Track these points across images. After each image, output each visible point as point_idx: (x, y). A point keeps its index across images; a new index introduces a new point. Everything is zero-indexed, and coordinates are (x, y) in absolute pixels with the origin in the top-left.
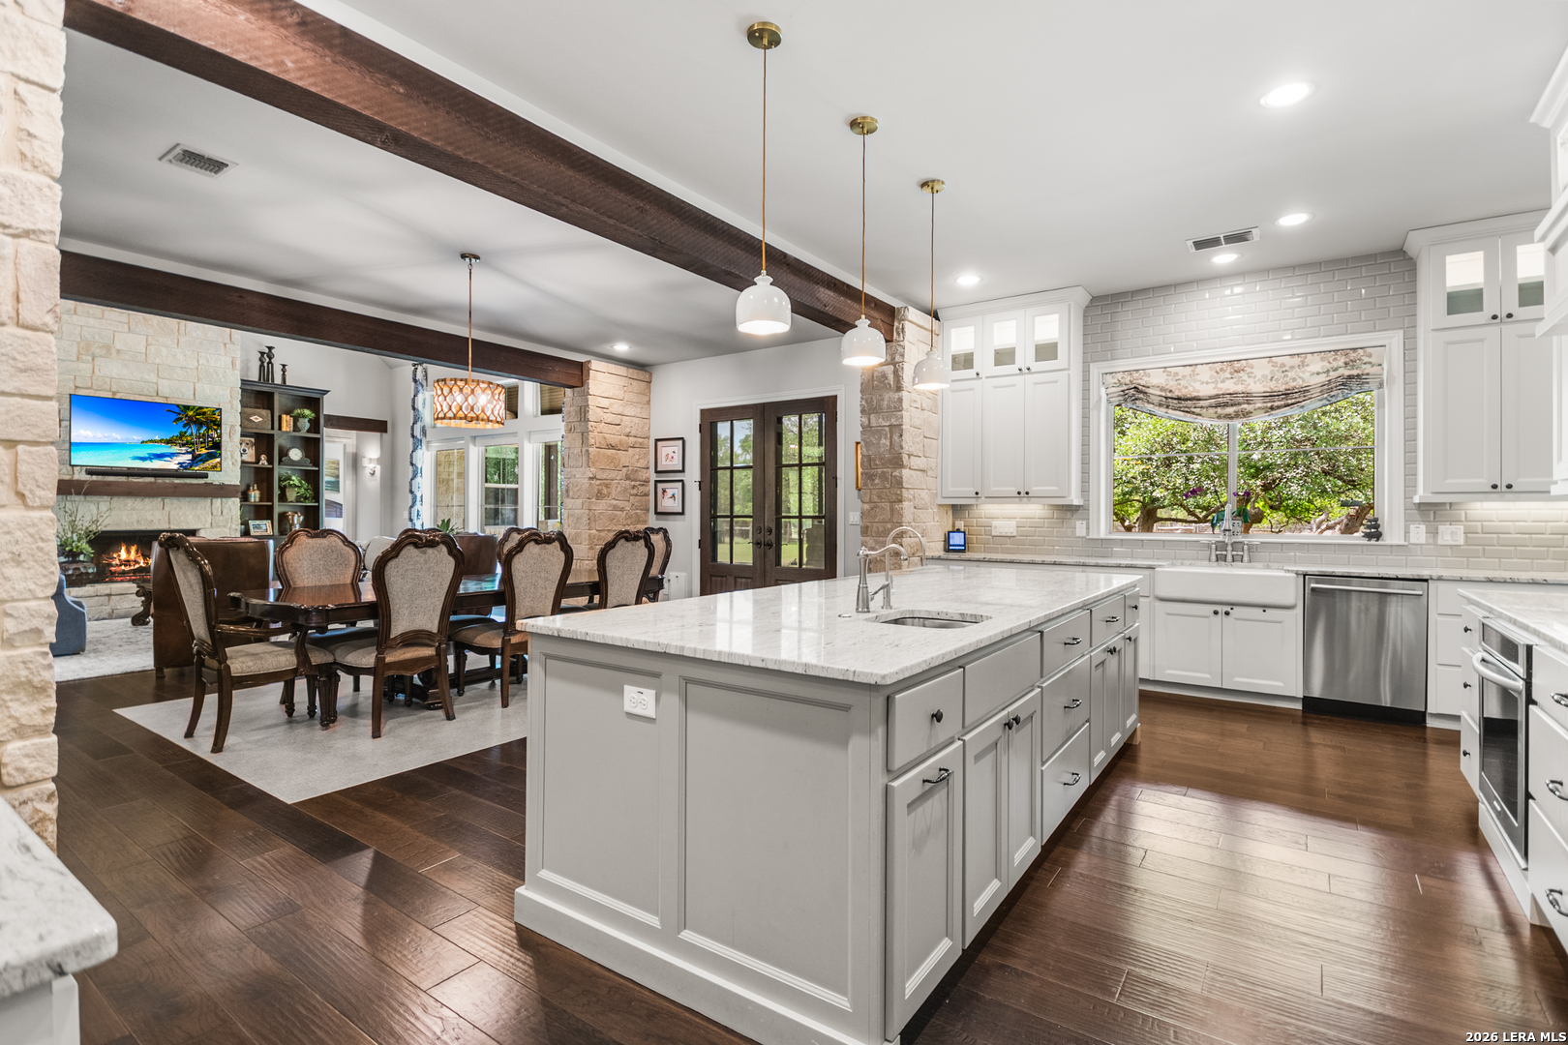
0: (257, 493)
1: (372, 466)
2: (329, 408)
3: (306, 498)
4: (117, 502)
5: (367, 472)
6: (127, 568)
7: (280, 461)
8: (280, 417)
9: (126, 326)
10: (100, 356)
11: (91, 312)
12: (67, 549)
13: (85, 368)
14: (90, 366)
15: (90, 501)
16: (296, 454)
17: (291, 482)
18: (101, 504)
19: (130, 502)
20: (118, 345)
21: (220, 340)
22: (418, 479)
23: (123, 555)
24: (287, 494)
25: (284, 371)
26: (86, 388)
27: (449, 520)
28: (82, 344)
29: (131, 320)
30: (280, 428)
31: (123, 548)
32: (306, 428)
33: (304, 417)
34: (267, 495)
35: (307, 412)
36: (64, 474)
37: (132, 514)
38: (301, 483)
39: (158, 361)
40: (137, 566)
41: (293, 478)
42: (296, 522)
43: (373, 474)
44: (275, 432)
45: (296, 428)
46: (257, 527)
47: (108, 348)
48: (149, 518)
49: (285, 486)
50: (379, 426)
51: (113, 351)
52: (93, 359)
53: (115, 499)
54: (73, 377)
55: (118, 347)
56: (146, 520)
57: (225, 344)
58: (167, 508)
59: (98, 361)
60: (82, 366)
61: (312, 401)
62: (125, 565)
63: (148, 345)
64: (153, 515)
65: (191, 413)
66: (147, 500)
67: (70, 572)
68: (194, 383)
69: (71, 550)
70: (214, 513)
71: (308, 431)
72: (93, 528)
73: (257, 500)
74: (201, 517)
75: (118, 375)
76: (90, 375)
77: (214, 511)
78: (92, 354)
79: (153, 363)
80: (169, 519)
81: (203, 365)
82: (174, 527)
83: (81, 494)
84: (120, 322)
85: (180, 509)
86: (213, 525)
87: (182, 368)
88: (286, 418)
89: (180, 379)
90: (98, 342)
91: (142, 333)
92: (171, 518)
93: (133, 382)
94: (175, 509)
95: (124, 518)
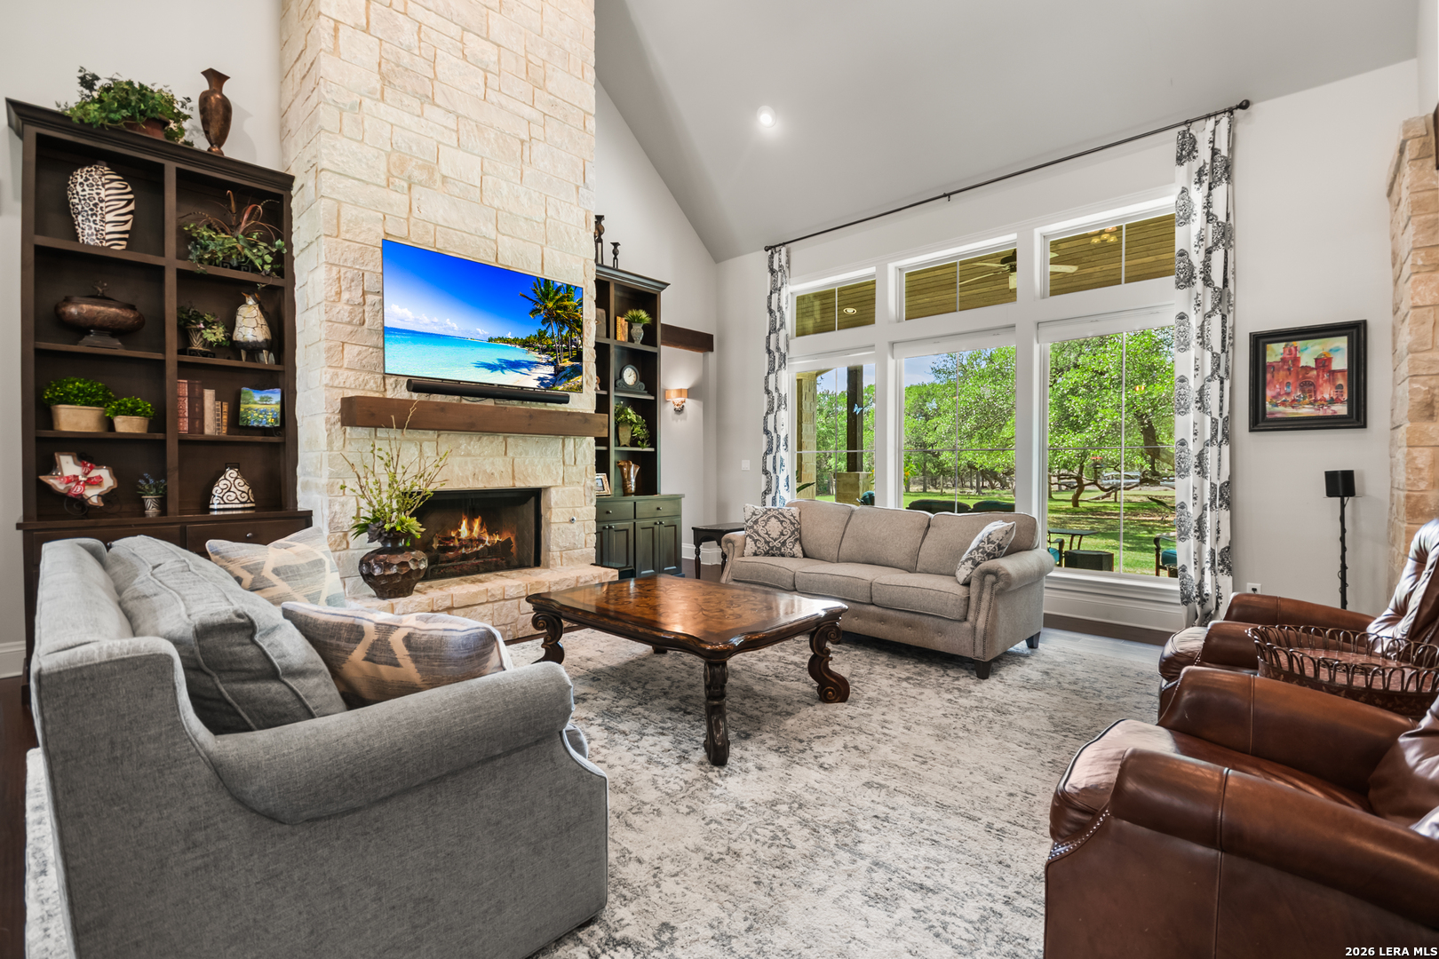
1: (678, 400)
2: (672, 312)
3: (640, 440)
4: (449, 441)
6: (469, 551)
7: (615, 386)
8: (614, 322)
9: (454, 136)
10: (420, 183)
11: (406, 102)
12: (387, 526)
13: (398, 199)
14: (407, 197)
15: (409, 440)
16: (630, 376)
17: (627, 417)
18: (425, 445)
19: (464, 442)
20: (445, 169)
21: (571, 180)
23: (464, 531)
24: (623, 434)
25: (615, 253)
28: (394, 158)
29: (461, 127)
30: (616, 338)
31: (464, 522)
32: (641, 338)
35: (643, 314)
36: (372, 390)
37: (466, 463)
38: (636, 417)
39: (496, 203)
40: (481, 546)
41: (630, 411)
42: (632, 474)
43: (680, 411)
44: (611, 342)
45: (631, 339)
47: (430, 169)
48: (489, 469)
50: (700, 342)
51: (437, 177)
52: (410, 188)
53: (444, 436)
54: (381, 216)
55: (445, 173)
56: (485, 471)
57: (578, 187)
58: (510, 454)
59: (416, 190)
60: (395, 196)
61: (648, 297)
62: (466, 547)
63: (484, 173)
64: (493, 463)
66: (485, 439)
67: (394, 570)
68: (542, 247)
69: (394, 528)
70: (567, 462)
71: (643, 342)
72: (420, 485)
74: (553, 468)
75: (445, 220)
76: (405, 216)
77: (567, 458)
78: (409, 177)
79: (491, 206)
80: (513, 471)
81: (552, 217)
82: (520, 485)
83: (400, 426)
84: (446, 127)
85: (527, 454)
86: (566, 480)
87: (526, 219)
88: (622, 321)
89: (525, 238)
90: (417, 158)
91: (476, 152)
92: (516, 469)
93: (465, 235)
94: (521, 454)
95: (456, 469)
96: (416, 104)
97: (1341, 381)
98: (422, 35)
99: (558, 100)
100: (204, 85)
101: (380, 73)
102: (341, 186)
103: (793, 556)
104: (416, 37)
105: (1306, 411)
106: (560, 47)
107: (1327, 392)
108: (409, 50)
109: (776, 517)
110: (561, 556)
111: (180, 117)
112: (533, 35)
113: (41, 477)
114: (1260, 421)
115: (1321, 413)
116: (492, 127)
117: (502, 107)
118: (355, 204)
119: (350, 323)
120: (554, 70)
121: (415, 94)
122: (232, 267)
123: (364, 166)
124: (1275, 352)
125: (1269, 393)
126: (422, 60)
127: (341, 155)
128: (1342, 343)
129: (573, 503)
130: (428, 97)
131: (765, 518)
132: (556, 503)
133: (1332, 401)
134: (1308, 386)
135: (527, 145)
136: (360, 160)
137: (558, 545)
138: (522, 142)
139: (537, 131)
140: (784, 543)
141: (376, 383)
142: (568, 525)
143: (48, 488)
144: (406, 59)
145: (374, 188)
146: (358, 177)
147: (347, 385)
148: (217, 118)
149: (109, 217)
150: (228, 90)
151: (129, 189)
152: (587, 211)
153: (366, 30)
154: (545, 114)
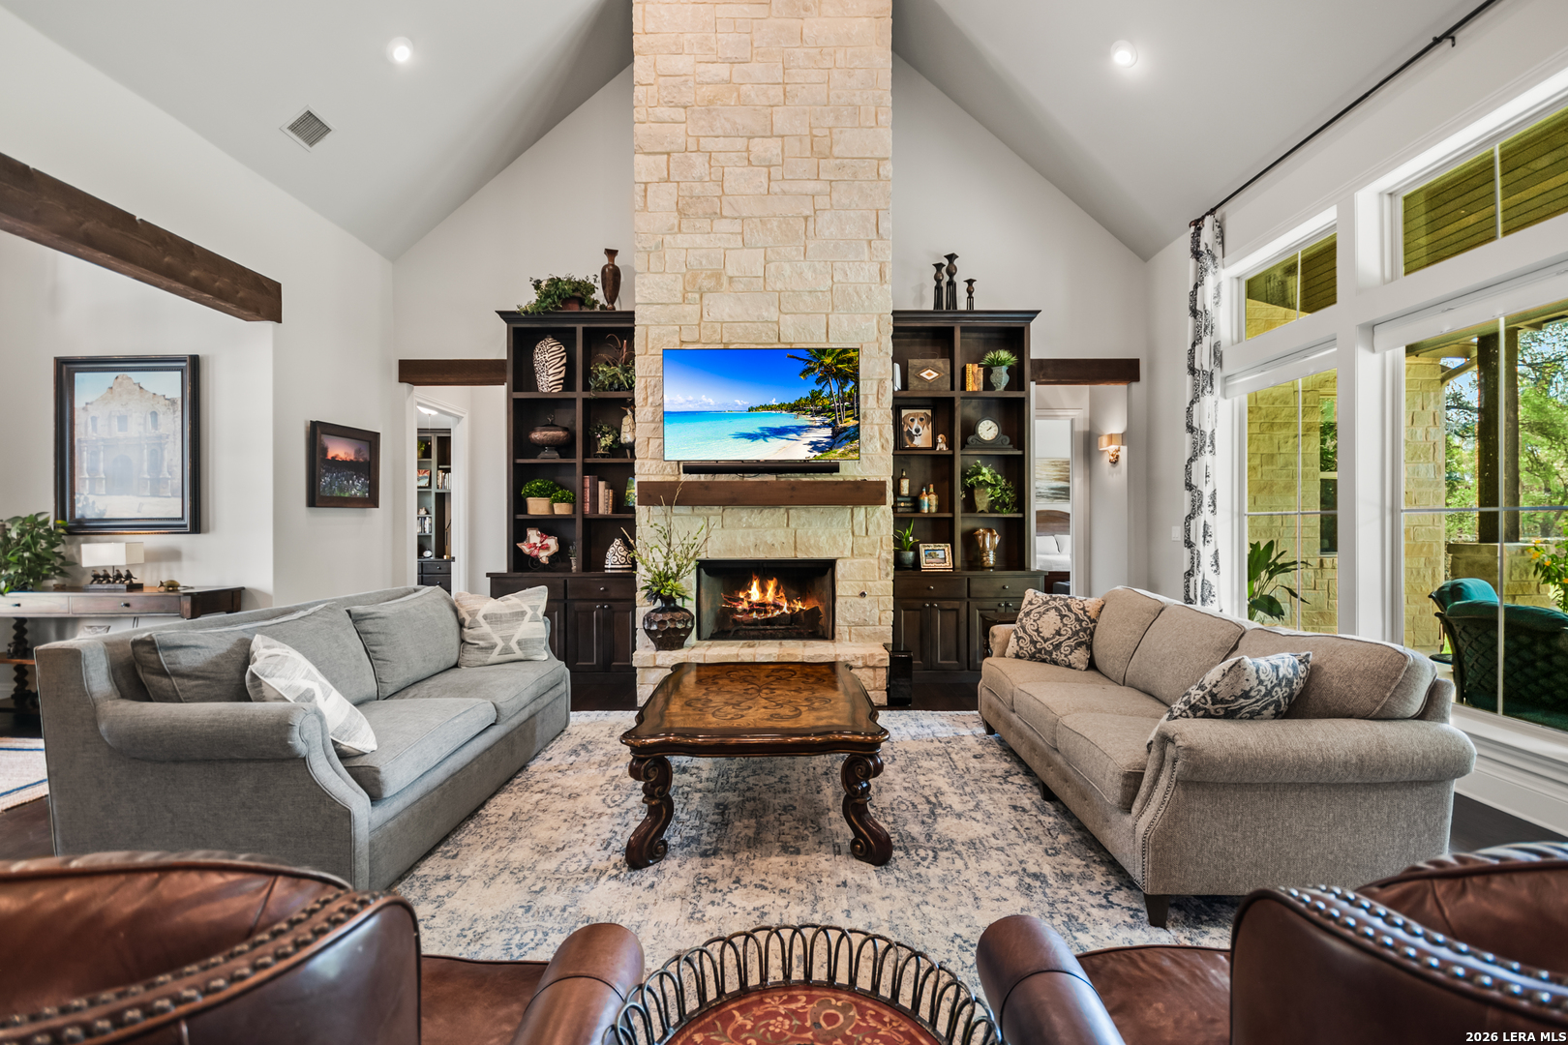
0: (933, 497)
1: (1113, 448)
2: (1039, 348)
3: (1004, 505)
4: (732, 515)
5: (1107, 459)
6: (764, 616)
7: (964, 443)
8: (964, 370)
9: (739, 238)
10: (709, 291)
11: (698, 225)
13: (692, 310)
14: (699, 306)
15: (698, 515)
16: (988, 430)
17: (981, 478)
18: (712, 520)
19: (746, 516)
20: (731, 271)
21: (862, 237)
22: (1206, 458)
23: (756, 595)
24: (977, 499)
25: (970, 292)
26: (694, 342)
27: (1270, 545)
28: (688, 277)
29: (746, 227)
30: (963, 387)
31: (755, 585)
32: (1004, 384)
33: (1000, 363)
34: (946, 502)
35: (1004, 355)
36: (668, 475)
37: (748, 534)
38: (995, 477)
39: (779, 286)
40: (778, 612)
41: (984, 470)
42: (988, 545)
43: (1115, 462)
44: (957, 394)
45: (988, 385)
46: (931, 554)
47: (717, 276)
48: (770, 540)
49: (972, 485)
50: (1125, 371)
51: (725, 280)
52: (701, 298)
53: (728, 510)
54: (677, 328)
55: (730, 274)
56: (765, 542)
57: (870, 242)
58: (792, 525)
59: (706, 296)
60: (688, 308)
61: (1011, 332)
62: (759, 611)
63: (767, 262)
64: (774, 535)
65: (828, 360)
66: (767, 512)
68: (827, 315)
70: (856, 533)
71: (1008, 388)
73: (934, 509)
74: (839, 539)
75: (731, 316)
76: (697, 322)
77: (856, 529)
78: (700, 289)
79: (774, 291)
80: (795, 542)
81: (839, 282)
82: (801, 556)
83: (669, 503)
84: (732, 233)
85: (810, 525)
86: (855, 552)
87: (810, 292)
88: (973, 369)
89: (809, 310)
90: (707, 269)
91: (759, 245)
92: (798, 540)
93: (747, 324)
94: (804, 525)
95: (739, 540)
96: (705, 224)
98: (712, 163)
99: (846, 161)
100: (605, 261)
101: (678, 210)
102: (648, 313)
103: (1069, 666)
104: (707, 165)
106: (849, 105)
108: (701, 180)
109: (1057, 609)
110: (850, 632)
111: (592, 289)
112: (818, 108)
113: (518, 545)
116: (775, 216)
117: (784, 193)
118: (659, 324)
119: (653, 421)
120: (841, 132)
121: (706, 215)
122: (616, 390)
123: (665, 291)
126: (711, 183)
127: (648, 288)
129: (864, 576)
130: (716, 213)
131: (1042, 609)
132: (843, 576)
135: (811, 220)
136: (662, 288)
137: (845, 620)
138: (806, 218)
139: (822, 202)
140: (1057, 647)
141: (671, 468)
142: (858, 599)
143: (520, 550)
144: (698, 189)
145: (673, 307)
146: (660, 302)
147: (651, 472)
148: (610, 283)
149: (551, 371)
150: (617, 262)
151: (563, 349)
152: (881, 263)
153: (668, 180)
154: (831, 181)
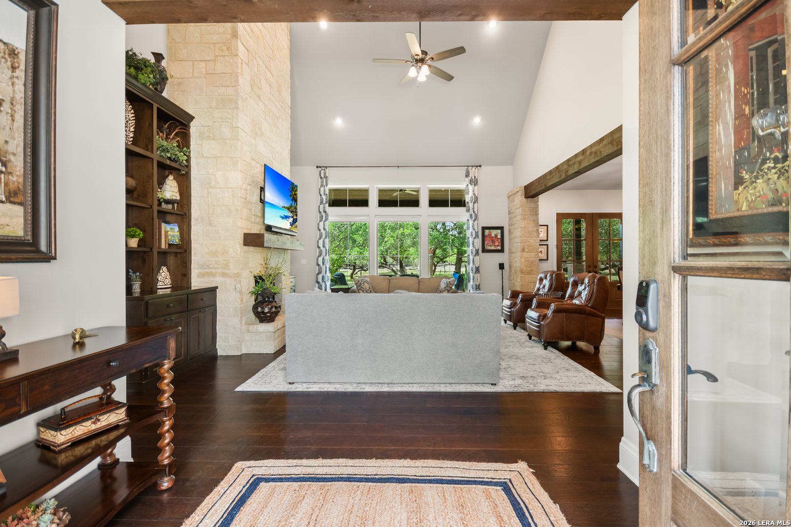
97: (499, 241)
105: (493, 248)
107: (497, 244)
114: (484, 250)
115: (496, 249)
124: (487, 232)
125: (486, 243)
128: (499, 231)
133: (498, 246)
134: (493, 242)
